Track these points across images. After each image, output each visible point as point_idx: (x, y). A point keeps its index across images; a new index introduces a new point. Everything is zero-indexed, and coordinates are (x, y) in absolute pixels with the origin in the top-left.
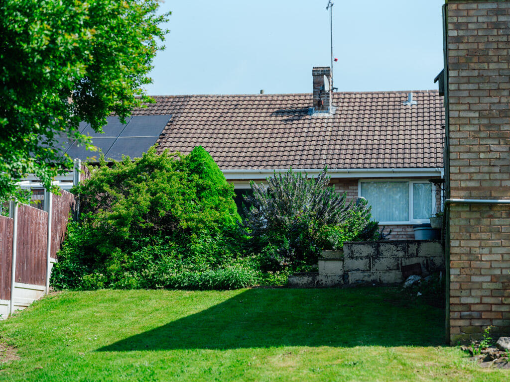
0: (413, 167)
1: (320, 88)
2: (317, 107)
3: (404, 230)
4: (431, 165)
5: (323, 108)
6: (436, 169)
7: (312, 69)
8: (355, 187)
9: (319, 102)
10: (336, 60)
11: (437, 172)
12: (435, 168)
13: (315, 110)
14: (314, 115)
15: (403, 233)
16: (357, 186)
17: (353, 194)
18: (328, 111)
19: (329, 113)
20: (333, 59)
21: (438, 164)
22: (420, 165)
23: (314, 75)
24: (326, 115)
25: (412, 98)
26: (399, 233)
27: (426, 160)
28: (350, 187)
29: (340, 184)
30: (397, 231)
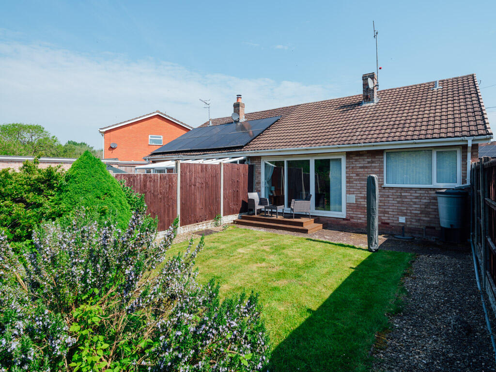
0: (435, 138)
1: (367, 87)
2: (366, 100)
3: (426, 192)
4: (456, 135)
5: (370, 100)
6: (462, 138)
7: (362, 76)
8: (381, 157)
9: (367, 96)
10: (380, 68)
11: (463, 141)
12: (460, 137)
13: (365, 101)
14: (364, 105)
15: (426, 195)
16: (383, 155)
17: (379, 162)
18: (373, 101)
19: (374, 103)
20: (378, 68)
21: (463, 132)
22: (443, 135)
23: (363, 80)
24: (372, 104)
25: (438, 85)
26: (422, 195)
27: (450, 130)
28: (376, 157)
29: (368, 155)
30: (420, 193)
